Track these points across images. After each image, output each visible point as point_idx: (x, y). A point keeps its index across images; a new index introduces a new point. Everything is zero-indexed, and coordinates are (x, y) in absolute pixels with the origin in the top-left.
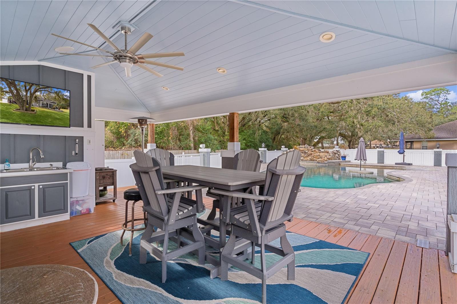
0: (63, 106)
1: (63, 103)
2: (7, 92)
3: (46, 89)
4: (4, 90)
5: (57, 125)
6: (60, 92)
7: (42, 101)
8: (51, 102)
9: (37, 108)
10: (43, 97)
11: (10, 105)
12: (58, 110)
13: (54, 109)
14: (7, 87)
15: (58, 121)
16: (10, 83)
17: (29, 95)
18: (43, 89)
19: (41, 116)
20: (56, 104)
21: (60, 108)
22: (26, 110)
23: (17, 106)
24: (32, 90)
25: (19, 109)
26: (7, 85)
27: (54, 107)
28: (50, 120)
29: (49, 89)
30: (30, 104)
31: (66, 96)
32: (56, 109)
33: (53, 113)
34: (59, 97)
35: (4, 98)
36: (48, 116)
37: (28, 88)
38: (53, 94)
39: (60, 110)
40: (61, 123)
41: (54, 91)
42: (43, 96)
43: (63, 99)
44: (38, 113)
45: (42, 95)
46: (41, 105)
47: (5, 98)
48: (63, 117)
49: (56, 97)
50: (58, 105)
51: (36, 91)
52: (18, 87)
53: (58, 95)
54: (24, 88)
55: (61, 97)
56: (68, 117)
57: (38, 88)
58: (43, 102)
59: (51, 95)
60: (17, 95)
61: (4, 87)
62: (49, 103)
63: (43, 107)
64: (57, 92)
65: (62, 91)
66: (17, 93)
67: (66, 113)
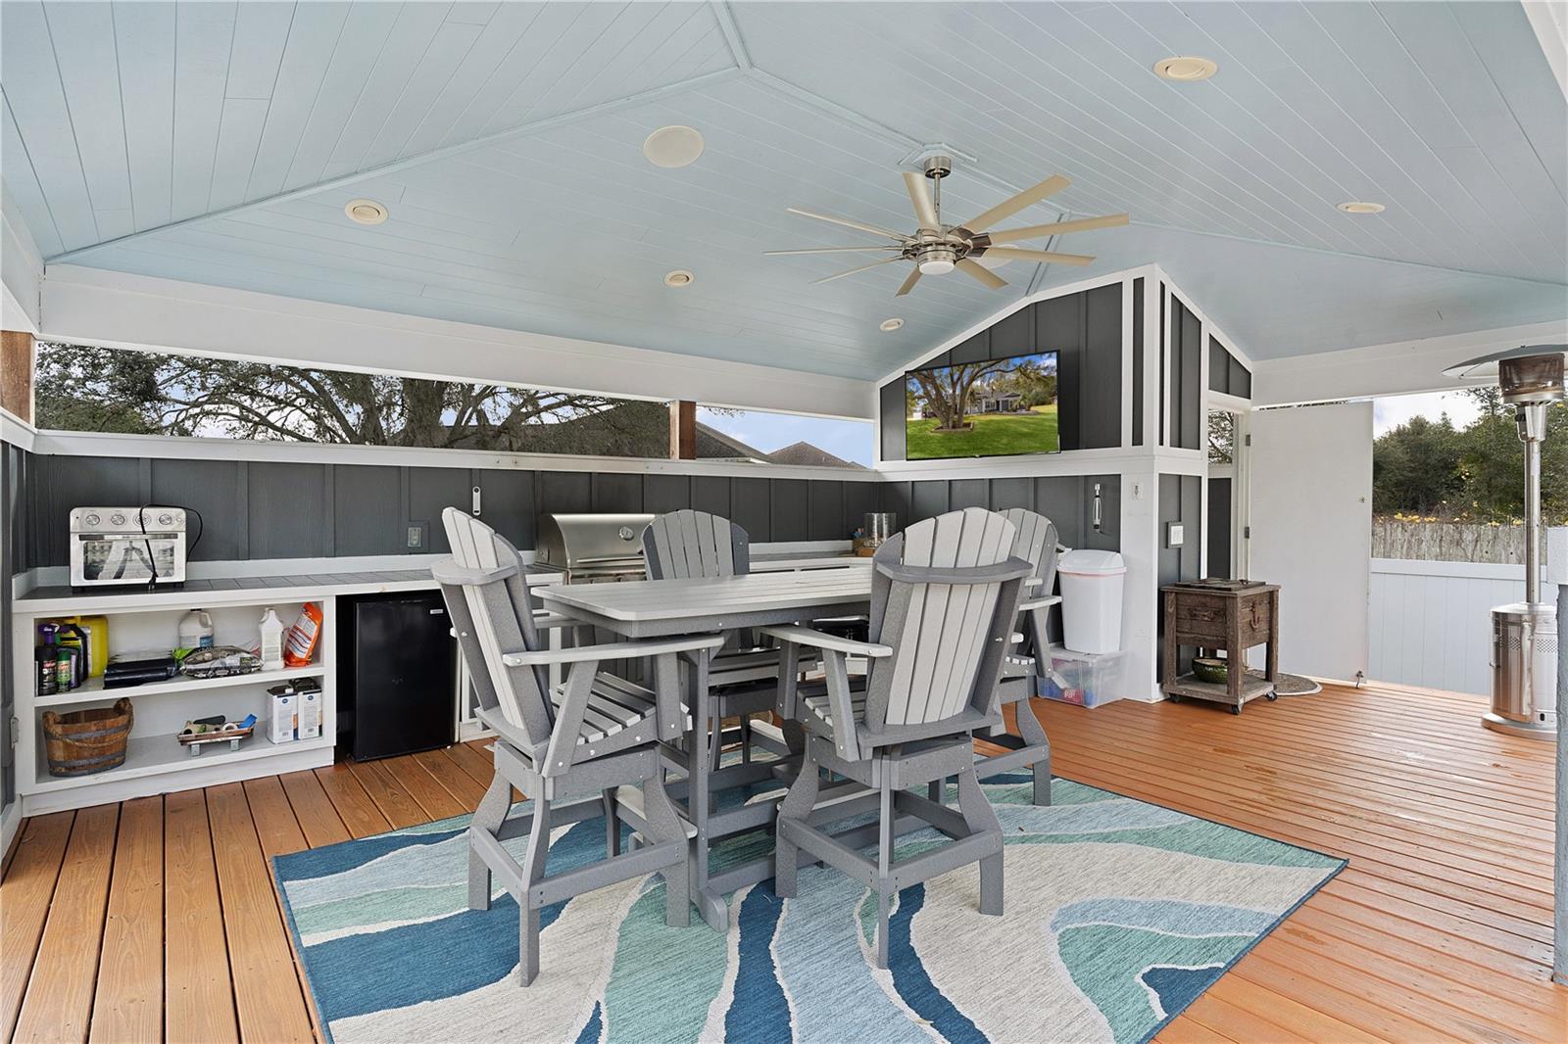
0: (1038, 398)
1: (1038, 389)
2: (920, 398)
3: (994, 368)
4: (916, 394)
5: (1023, 451)
6: (1030, 362)
7: (986, 397)
8: (1008, 394)
9: (976, 418)
10: (988, 389)
11: (926, 423)
12: (1024, 411)
13: (1015, 411)
14: (920, 386)
15: (1024, 441)
16: (925, 377)
17: (958, 392)
18: (989, 369)
19: (983, 433)
20: (1020, 397)
21: (1031, 405)
22: (954, 427)
23: (936, 422)
24: (965, 380)
25: (942, 428)
26: (921, 382)
27: (1014, 406)
28: (1005, 441)
29: (1002, 366)
30: (959, 411)
31: (1045, 369)
32: (1019, 412)
33: (1008, 421)
34: (1028, 378)
35: (915, 411)
36: (1000, 431)
37: (955, 377)
38: (1010, 374)
39: (1029, 410)
40: (1034, 445)
41: (1015, 365)
42: (988, 385)
43: (1039, 379)
44: (978, 429)
45: (985, 385)
46: (984, 409)
47: (918, 409)
48: (1040, 428)
49: (1021, 380)
50: (1024, 398)
51: (973, 379)
52: (938, 382)
53: (1024, 373)
54: (949, 380)
55: (1032, 375)
56: (1051, 426)
57: (977, 370)
58: (988, 400)
59: (1007, 377)
60: (937, 399)
61: (915, 390)
62: (1000, 399)
63: (988, 412)
64: (1020, 366)
65: (1033, 358)
66: (936, 394)
67: (1049, 414)
